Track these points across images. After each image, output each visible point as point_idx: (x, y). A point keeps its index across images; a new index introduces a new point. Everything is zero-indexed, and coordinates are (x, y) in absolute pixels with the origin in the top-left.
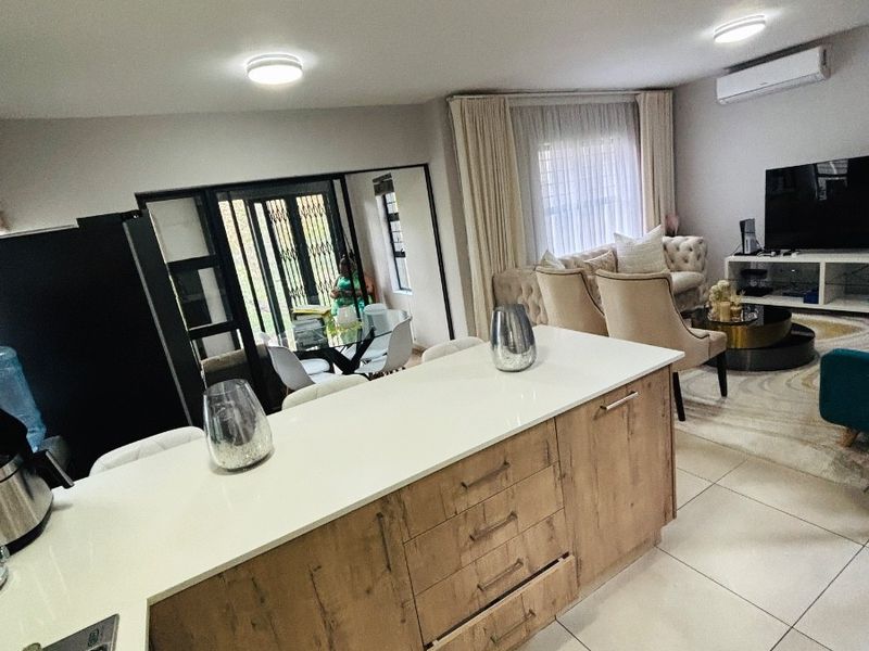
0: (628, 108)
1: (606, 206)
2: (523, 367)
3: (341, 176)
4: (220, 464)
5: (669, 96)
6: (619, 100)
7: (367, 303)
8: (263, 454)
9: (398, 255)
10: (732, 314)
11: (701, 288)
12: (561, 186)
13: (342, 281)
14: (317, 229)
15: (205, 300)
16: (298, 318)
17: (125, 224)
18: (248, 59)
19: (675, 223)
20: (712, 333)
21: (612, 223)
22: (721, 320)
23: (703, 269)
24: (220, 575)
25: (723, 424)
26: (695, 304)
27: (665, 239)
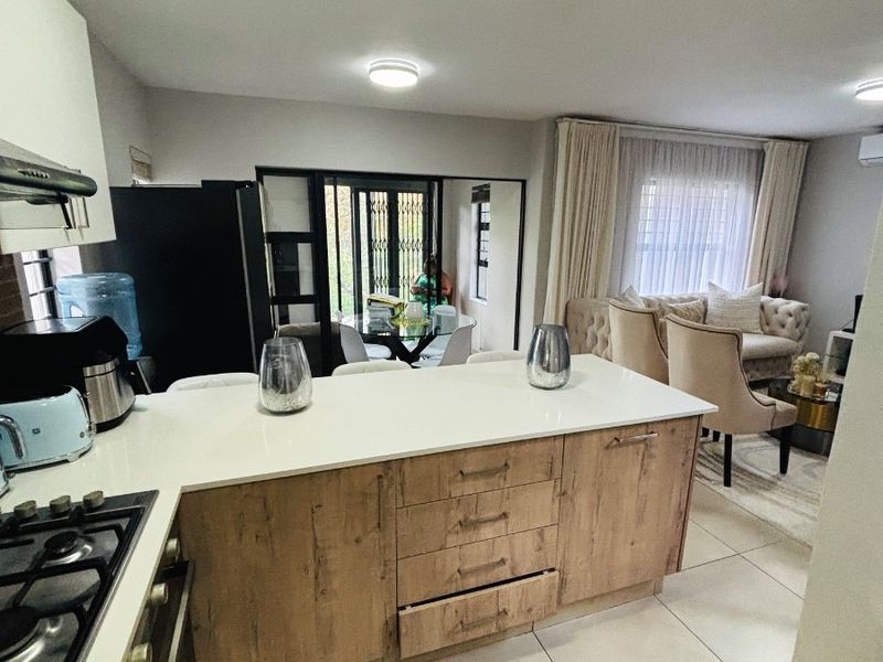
0: (753, 156)
1: (706, 253)
2: (553, 386)
3: (440, 179)
4: (266, 406)
5: (803, 147)
6: (743, 145)
7: (439, 303)
8: (302, 405)
9: (481, 263)
10: (815, 390)
12: (660, 224)
13: (424, 279)
14: (412, 225)
15: (298, 273)
16: (373, 304)
17: (238, 192)
18: (372, 62)
19: (782, 284)
20: (779, 402)
21: (710, 273)
22: (801, 394)
23: (800, 338)
24: (239, 486)
25: (771, 500)
26: (784, 373)
27: (765, 298)
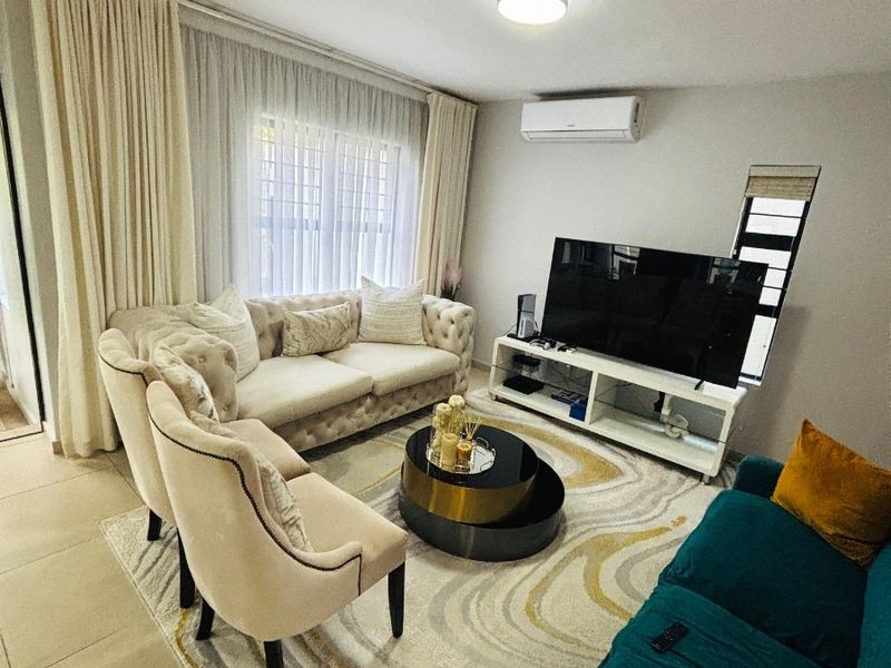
0: (416, 109)
11: (458, 377)
22: (441, 463)
23: (463, 350)
